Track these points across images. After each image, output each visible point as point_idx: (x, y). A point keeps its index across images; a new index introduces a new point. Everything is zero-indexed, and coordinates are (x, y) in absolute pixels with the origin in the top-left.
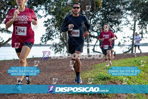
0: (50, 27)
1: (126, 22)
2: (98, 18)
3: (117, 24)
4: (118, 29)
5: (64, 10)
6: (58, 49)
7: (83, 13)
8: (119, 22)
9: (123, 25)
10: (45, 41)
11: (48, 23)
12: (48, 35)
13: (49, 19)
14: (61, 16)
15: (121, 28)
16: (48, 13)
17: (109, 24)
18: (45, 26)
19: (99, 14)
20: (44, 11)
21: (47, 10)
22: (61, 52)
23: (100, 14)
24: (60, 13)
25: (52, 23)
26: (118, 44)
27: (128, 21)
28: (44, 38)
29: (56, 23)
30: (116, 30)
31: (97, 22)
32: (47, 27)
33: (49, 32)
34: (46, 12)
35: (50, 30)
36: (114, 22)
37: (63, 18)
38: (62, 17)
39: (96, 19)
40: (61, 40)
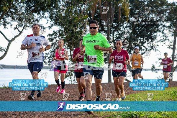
0: (56, 43)
1: (163, 37)
2: (124, 31)
3: (150, 40)
4: (152, 48)
5: (76, 19)
6: (67, 74)
7: (103, 24)
8: (153, 38)
9: (158, 42)
10: (49, 62)
11: (53, 36)
12: (53, 54)
13: (55, 31)
14: (71, 27)
15: (156, 46)
16: (54, 23)
17: (139, 40)
18: (49, 41)
19: (125, 25)
20: (48, 20)
21: (53, 18)
22: (71, 78)
23: (127, 26)
24: (71, 23)
25: (59, 36)
26: (151, 69)
27: (166, 37)
28: (47, 58)
29: (64, 37)
30: (149, 49)
31: (123, 37)
32: (52, 43)
33: (54, 49)
34: (52, 22)
35: (56, 46)
36: (146, 37)
37: (75, 31)
38: (74, 28)
39: (121, 32)
40: (71, 61)
